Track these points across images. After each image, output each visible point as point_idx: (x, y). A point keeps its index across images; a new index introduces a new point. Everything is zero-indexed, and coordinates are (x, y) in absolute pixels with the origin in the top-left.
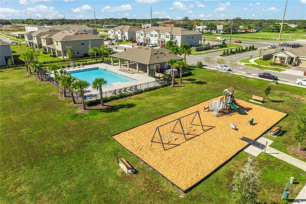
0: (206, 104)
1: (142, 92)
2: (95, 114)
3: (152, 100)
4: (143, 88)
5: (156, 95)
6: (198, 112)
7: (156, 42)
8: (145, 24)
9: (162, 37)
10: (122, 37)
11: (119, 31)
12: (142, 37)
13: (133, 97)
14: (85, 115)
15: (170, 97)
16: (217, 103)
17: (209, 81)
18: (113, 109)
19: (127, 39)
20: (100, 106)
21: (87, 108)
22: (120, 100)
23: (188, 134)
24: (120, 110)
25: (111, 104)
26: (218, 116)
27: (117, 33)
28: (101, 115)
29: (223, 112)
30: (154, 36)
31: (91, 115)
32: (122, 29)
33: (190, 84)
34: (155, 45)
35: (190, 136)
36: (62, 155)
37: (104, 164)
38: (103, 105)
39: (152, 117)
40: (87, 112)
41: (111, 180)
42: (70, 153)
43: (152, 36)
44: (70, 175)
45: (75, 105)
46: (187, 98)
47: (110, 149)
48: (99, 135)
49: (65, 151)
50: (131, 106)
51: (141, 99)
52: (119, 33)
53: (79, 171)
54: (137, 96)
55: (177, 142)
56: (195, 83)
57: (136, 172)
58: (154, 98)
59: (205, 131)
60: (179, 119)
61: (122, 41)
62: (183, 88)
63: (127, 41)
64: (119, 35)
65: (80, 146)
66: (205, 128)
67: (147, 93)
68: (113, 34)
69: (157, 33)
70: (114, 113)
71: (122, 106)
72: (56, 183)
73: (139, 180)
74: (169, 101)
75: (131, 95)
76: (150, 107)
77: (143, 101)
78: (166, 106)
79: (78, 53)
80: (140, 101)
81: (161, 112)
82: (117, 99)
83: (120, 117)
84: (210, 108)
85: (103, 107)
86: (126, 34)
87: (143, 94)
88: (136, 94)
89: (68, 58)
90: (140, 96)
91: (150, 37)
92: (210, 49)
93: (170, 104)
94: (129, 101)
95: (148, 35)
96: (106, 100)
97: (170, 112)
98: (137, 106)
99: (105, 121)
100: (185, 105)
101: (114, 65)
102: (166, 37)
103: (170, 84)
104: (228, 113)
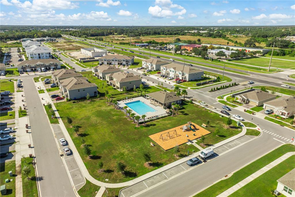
0: (181, 127)
1: (159, 118)
2: (142, 128)
3: (163, 123)
4: (160, 117)
5: (165, 120)
6: (175, 130)
7: (173, 76)
8: (170, 45)
9: (177, 73)
10: (151, 68)
11: (150, 63)
12: (164, 71)
13: (155, 121)
14: (139, 128)
15: (170, 122)
16: (185, 127)
17: (190, 113)
18: (148, 126)
19: (155, 70)
20: (143, 125)
21: (139, 125)
22: (151, 122)
23: (171, 137)
24: (151, 127)
25: (147, 123)
26: (184, 131)
27: (148, 64)
28: (144, 128)
29: (187, 130)
30: (172, 71)
31: (141, 128)
32: (151, 62)
33: (181, 115)
34: (172, 78)
35: (172, 138)
36: (135, 140)
37: (146, 143)
38: (145, 124)
39: (162, 130)
40: (139, 127)
41: (148, 147)
42: (137, 140)
43: (171, 71)
44: (138, 145)
45: (135, 123)
46: (177, 123)
47: (148, 139)
48: (144, 135)
49: (136, 139)
50: (154, 125)
51: (158, 122)
52: (149, 65)
53: (140, 144)
54: (157, 120)
55: (167, 139)
56: (183, 114)
57: (155, 146)
58: (163, 122)
59: (177, 136)
60: (168, 132)
61: (152, 71)
62: (177, 117)
63: (154, 71)
64: (150, 66)
65: (140, 138)
66: (177, 135)
67: (161, 119)
68: (145, 65)
69: (174, 70)
70: (148, 128)
71: (151, 125)
72: (136, 146)
73: (155, 147)
74: (169, 123)
75: (155, 120)
76: (161, 126)
77: (159, 123)
78: (167, 126)
79: (128, 88)
80: (158, 123)
81: (165, 128)
82: (149, 121)
83: (150, 129)
84: (183, 128)
85: (145, 125)
86: (154, 66)
87: (160, 119)
88: (157, 119)
89: (122, 91)
90: (158, 120)
91: (169, 71)
92: (206, 83)
93: (169, 125)
94: (154, 122)
95: (168, 70)
96: (146, 122)
97: (168, 128)
98: (157, 125)
99: (145, 131)
100: (175, 126)
101: (147, 99)
102: (180, 74)
103: (171, 115)
104: (188, 131)
